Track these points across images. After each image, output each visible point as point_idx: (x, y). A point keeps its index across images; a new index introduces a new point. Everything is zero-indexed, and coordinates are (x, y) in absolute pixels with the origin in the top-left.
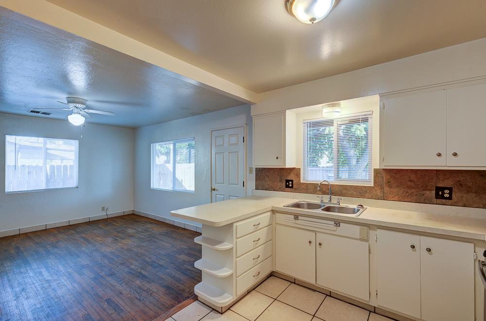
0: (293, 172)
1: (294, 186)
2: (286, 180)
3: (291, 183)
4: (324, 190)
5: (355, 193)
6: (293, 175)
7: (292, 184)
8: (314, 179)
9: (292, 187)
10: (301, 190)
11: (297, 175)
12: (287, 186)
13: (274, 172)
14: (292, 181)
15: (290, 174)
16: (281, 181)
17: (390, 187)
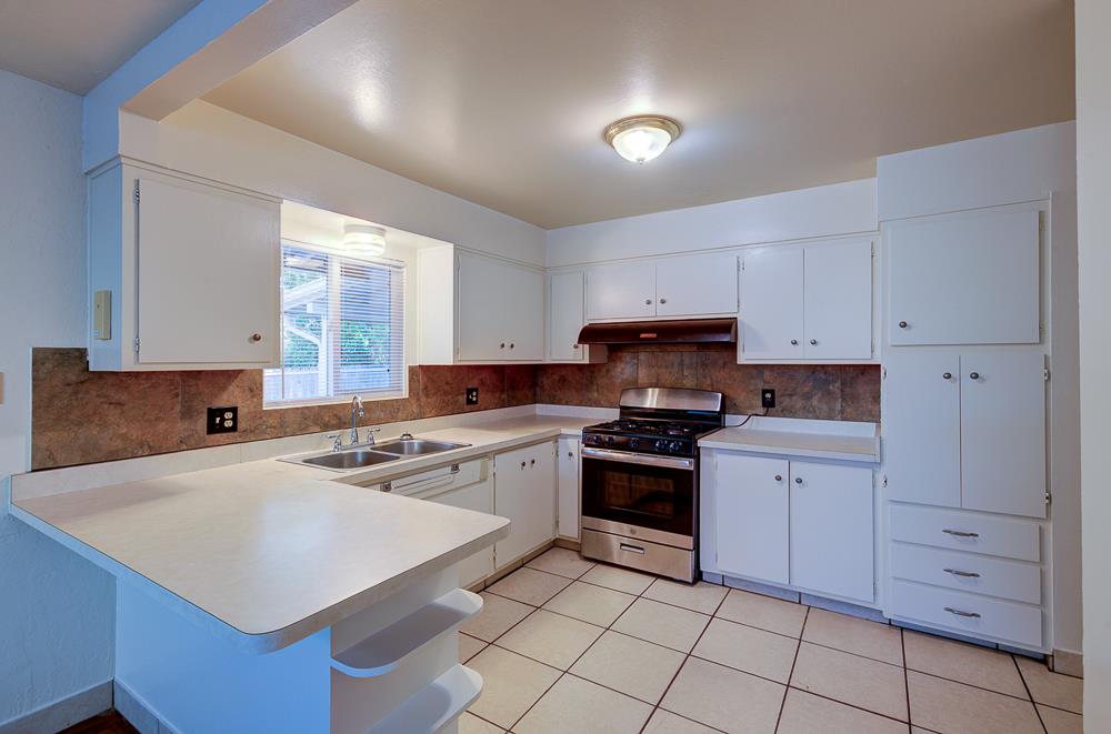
0: (237, 382)
1: (242, 425)
2: (210, 410)
3: (229, 415)
4: (327, 419)
5: (382, 414)
6: (237, 392)
7: (235, 419)
8: (300, 396)
9: (234, 429)
10: (264, 432)
11: (251, 390)
12: (214, 428)
13: (154, 386)
14: (234, 410)
15: (224, 389)
16: (187, 414)
17: (427, 396)
